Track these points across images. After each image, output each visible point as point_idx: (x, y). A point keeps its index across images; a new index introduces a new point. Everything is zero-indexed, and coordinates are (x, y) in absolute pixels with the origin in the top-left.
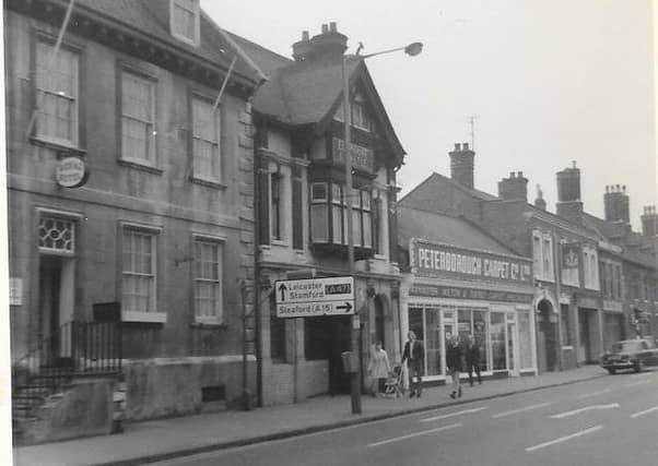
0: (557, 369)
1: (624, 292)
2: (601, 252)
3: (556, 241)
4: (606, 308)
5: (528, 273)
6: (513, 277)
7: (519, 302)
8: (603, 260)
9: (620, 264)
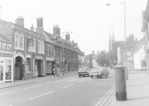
0: (23, 79)
1: (54, 55)
2: (46, 42)
3: (26, 37)
4: (47, 59)
5: (11, 47)
6: (3, 48)
7: (6, 57)
8: (46, 44)
9: (53, 47)
